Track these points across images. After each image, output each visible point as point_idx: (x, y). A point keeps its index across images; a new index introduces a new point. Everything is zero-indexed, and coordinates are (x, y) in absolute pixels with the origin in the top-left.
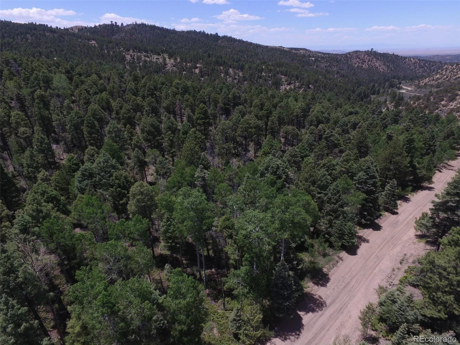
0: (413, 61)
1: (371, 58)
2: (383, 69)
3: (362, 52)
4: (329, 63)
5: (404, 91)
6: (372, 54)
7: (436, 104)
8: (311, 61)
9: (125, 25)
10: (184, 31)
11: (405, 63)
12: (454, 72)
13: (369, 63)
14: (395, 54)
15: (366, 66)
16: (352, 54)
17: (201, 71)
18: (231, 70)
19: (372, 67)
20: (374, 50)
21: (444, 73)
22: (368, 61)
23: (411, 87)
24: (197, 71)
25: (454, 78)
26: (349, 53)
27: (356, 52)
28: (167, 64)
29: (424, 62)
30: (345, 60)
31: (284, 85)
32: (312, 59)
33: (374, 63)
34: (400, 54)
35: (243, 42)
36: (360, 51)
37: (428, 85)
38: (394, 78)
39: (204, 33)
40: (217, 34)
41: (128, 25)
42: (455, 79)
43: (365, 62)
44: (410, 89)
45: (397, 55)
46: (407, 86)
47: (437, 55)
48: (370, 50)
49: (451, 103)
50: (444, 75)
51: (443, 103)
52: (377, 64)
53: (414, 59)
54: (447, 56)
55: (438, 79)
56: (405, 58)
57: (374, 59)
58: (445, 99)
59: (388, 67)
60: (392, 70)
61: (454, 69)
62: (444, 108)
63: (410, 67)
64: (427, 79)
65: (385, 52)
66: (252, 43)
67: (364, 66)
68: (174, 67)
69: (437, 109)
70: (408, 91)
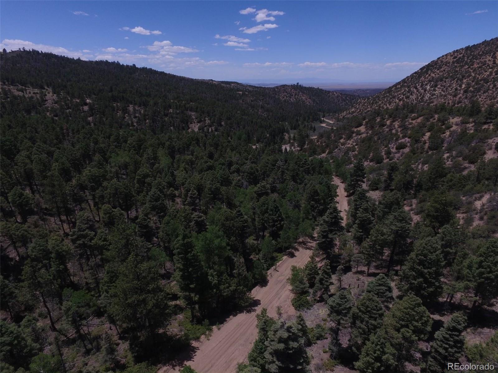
0: (336, 95)
1: (297, 92)
2: (309, 103)
3: (289, 86)
4: (255, 98)
5: (324, 125)
6: (298, 88)
7: (336, 142)
8: (238, 95)
9: (8, 51)
10: (92, 61)
11: (329, 96)
12: (365, 106)
13: (297, 96)
14: (320, 88)
15: (293, 100)
16: (279, 88)
17: (91, 109)
18: (131, 108)
19: (300, 100)
20: (299, 84)
21: (358, 107)
22: (295, 95)
23: (332, 121)
24: (86, 108)
25: (365, 111)
26: (277, 87)
27: (284, 86)
28: (46, 100)
29: (345, 96)
30: (273, 94)
31: (194, 123)
32: (240, 92)
33: (301, 97)
34: (323, 88)
35: (166, 74)
36: (287, 85)
37: (346, 118)
38: (320, 111)
39: (118, 64)
40: (134, 65)
41: (13, 52)
42: (366, 113)
43: (292, 95)
44: (331, 122)
45: (322, 89)
46: (329, 120)
47: (359, 90)
48: (296, 84)
49: (348, 142)
50: (358, 109)
51: (342, 141)
52: (304, 98)
53: (336, 93)
54: (367, 90)
55: (353, 112)
56: (329, 92)
57: (300, 93)
58: (344, 136)
59: (314, 101)
60: (317, 103)
61: (365, 103)
62: (343, 147)
63: (334, 100)
64: (345, 112)
65: (311, 86)
66: (175, 75)
67: (291, 99)
68: (55, 103)
69: (337, 148)
70: (328, 124)
